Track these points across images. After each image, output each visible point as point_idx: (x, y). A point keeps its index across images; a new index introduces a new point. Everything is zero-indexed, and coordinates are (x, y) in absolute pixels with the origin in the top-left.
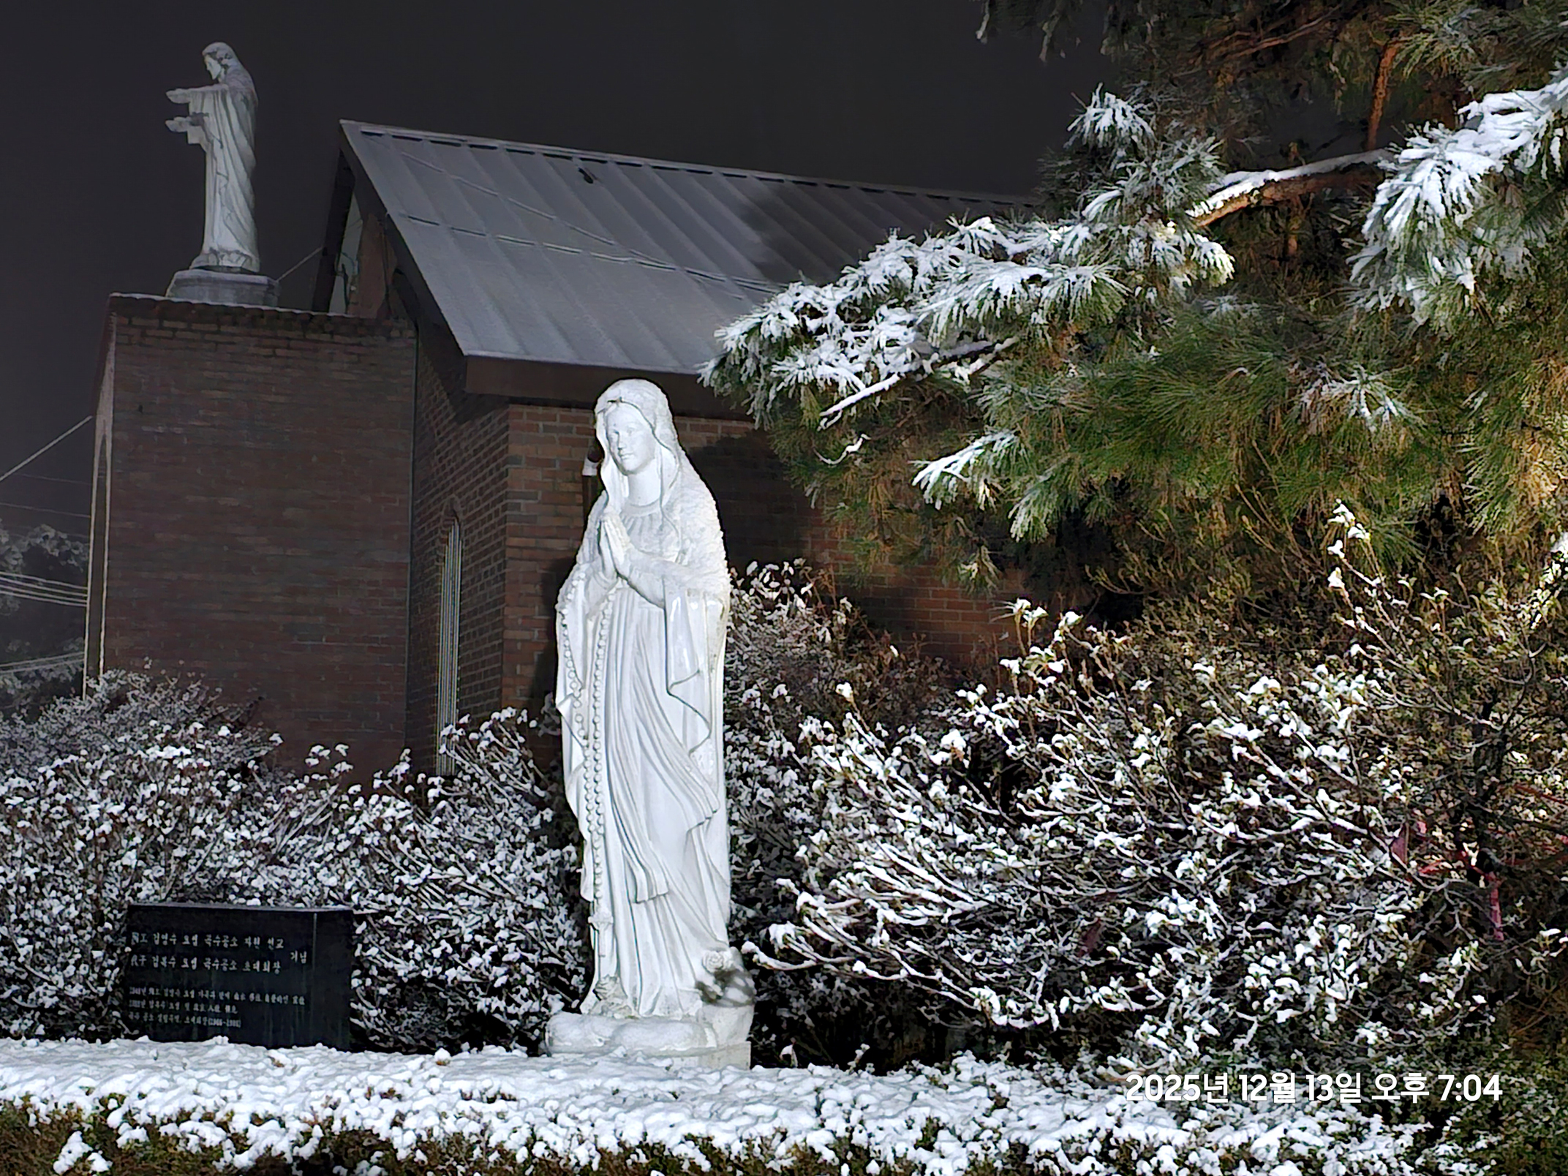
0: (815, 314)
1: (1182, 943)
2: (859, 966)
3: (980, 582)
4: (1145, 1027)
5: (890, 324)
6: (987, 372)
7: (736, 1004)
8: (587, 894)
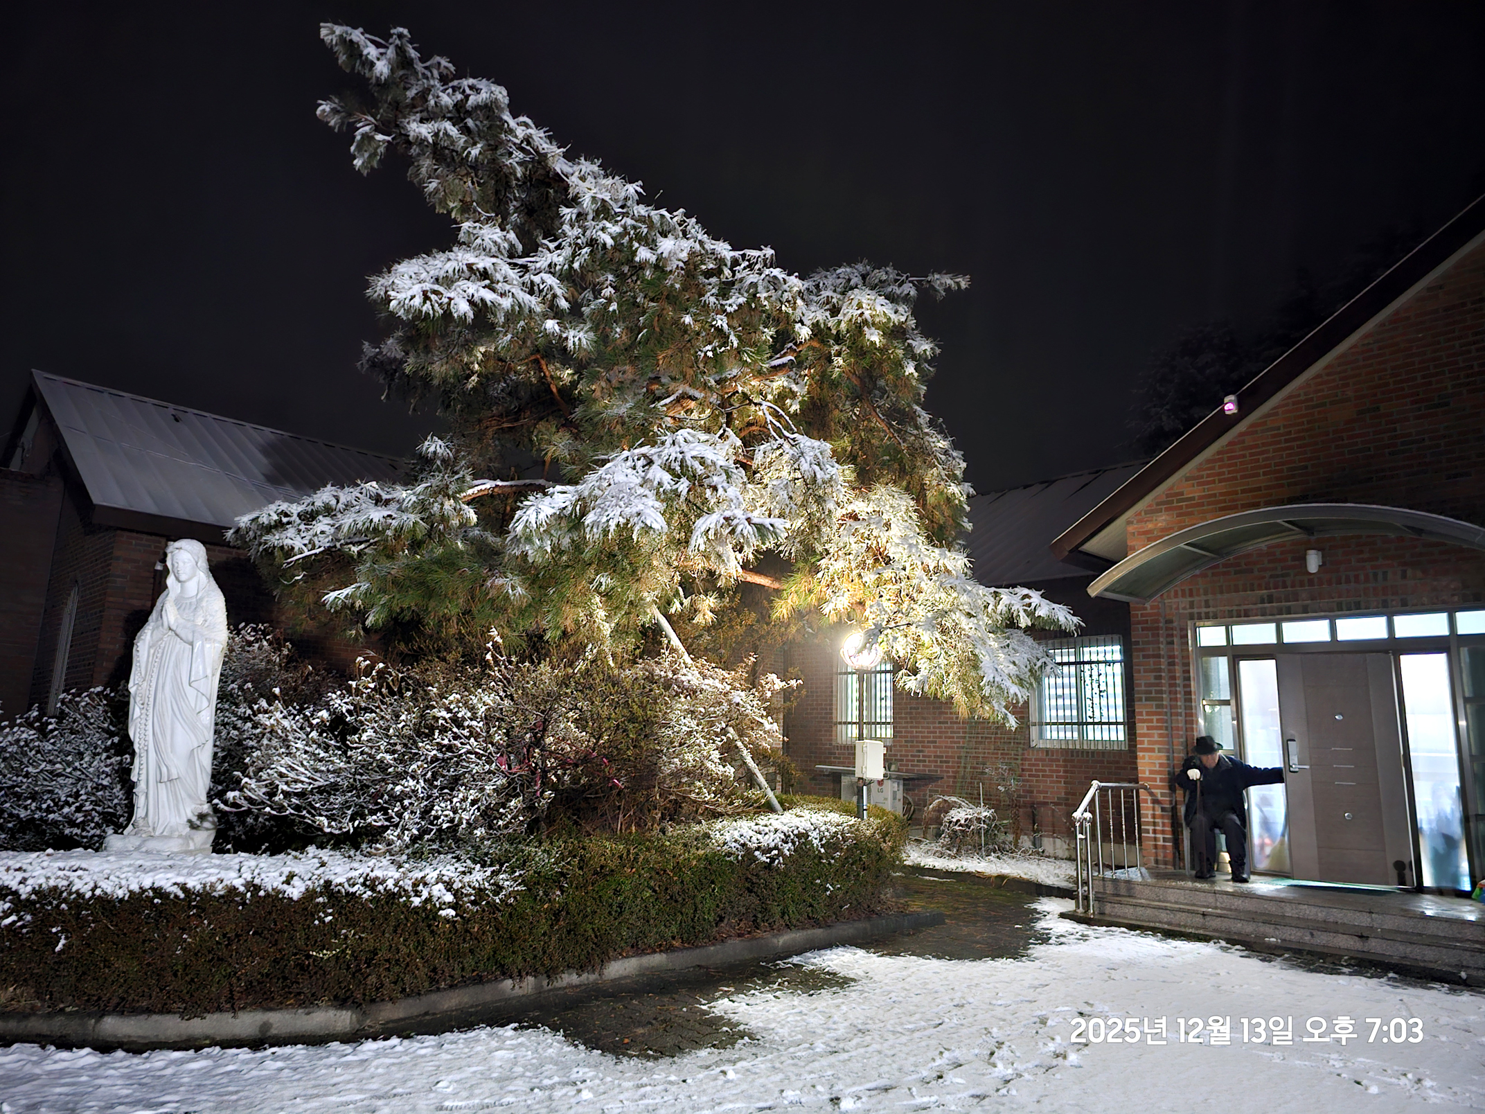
0: (286, 515)
1: (410, 798)
2: (268, 809)
3: (356, 639)
4: (389, 832)
5: (323, 524)
6: (366, 550)
7: (207, 829)
8: (134, 778)
